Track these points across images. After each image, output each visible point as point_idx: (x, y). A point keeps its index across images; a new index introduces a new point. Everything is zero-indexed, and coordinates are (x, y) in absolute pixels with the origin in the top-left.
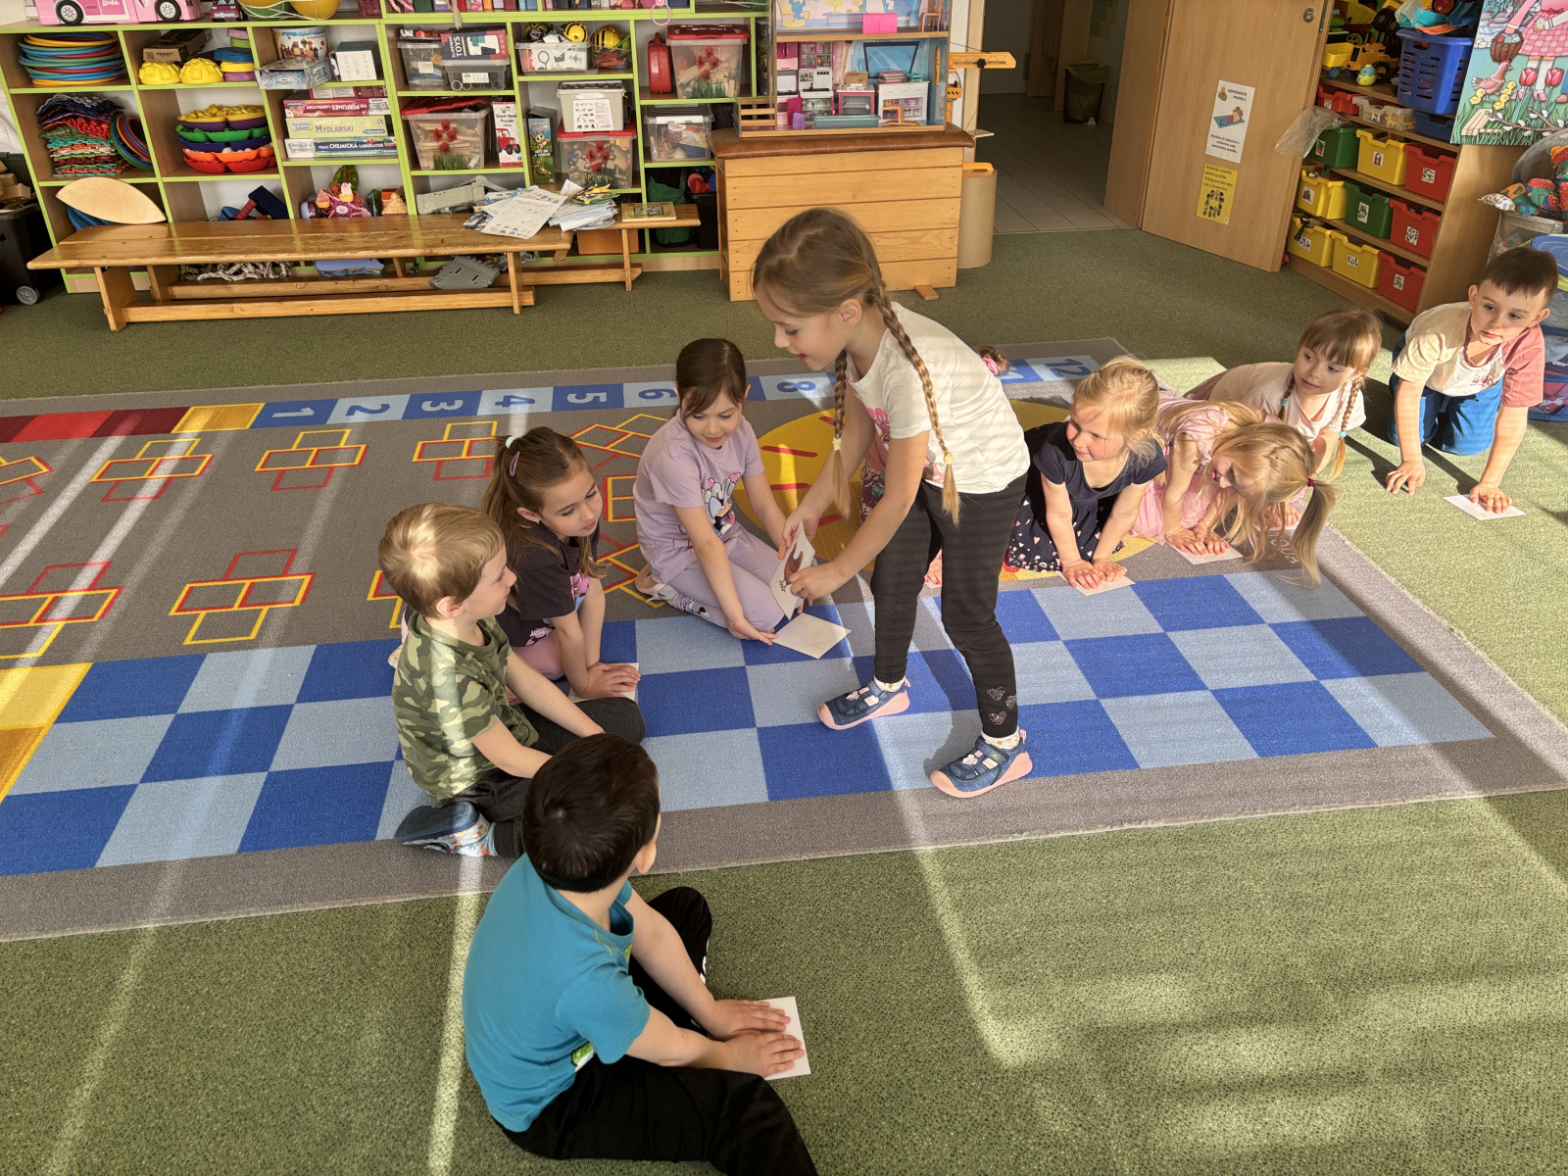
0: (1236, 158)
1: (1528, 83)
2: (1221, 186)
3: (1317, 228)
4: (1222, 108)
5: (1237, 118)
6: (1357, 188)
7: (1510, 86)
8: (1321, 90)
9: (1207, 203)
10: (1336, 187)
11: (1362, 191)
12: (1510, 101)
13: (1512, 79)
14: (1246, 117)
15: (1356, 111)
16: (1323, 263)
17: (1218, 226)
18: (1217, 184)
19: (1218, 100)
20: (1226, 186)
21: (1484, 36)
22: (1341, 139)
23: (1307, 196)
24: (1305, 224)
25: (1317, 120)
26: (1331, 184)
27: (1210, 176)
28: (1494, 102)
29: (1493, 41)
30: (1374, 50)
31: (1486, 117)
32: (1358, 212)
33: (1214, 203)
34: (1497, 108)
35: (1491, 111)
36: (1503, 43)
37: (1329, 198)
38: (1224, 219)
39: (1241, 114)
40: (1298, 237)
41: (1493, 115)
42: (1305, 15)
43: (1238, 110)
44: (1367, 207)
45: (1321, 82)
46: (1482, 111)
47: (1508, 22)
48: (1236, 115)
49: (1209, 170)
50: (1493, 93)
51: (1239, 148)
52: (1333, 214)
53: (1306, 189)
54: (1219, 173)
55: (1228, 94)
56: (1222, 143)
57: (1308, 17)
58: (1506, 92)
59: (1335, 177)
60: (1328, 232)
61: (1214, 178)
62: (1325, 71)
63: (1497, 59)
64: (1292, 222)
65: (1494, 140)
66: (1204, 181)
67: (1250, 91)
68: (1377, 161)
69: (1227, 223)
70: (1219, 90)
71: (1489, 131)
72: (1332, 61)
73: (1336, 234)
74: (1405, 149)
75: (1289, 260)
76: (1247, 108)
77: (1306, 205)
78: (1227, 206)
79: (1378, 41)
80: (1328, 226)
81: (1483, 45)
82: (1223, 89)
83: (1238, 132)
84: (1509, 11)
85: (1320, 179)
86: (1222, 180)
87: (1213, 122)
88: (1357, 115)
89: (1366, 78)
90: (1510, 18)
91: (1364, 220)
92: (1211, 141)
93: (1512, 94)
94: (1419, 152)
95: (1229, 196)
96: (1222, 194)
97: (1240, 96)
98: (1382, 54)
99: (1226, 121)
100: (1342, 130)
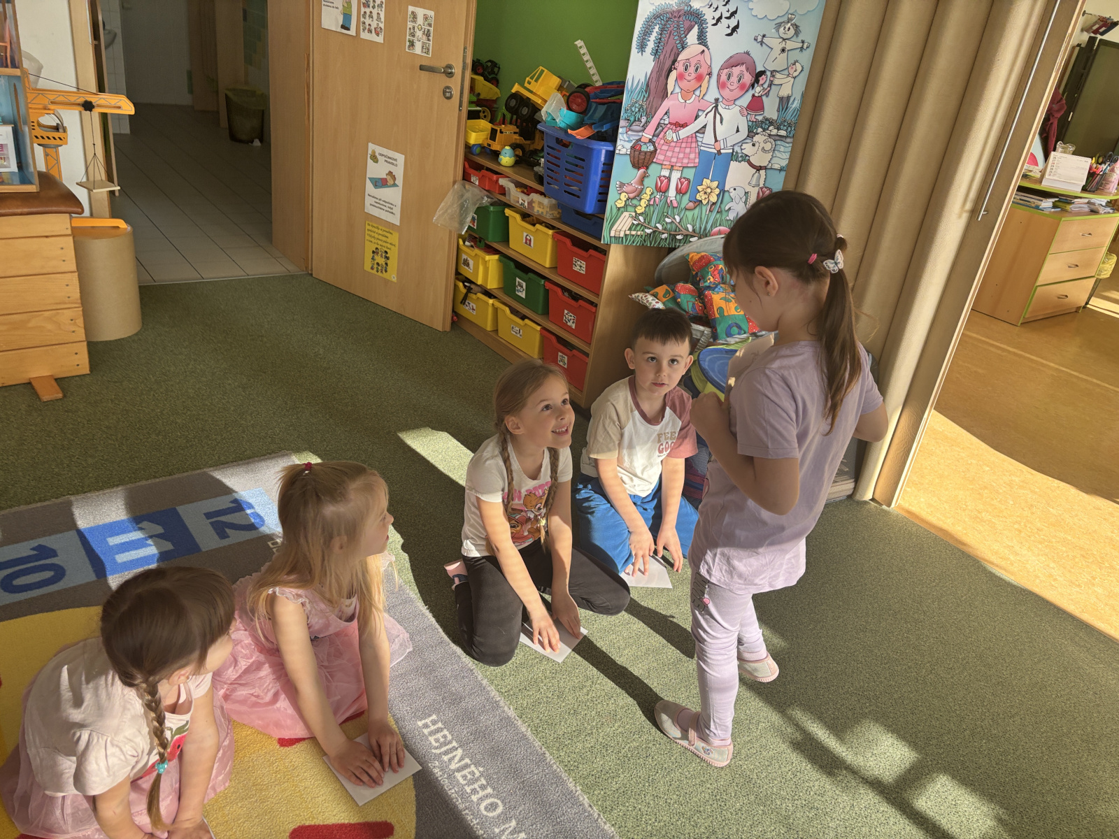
0: (396, 220)
1: (663, 190)
2: (384, 244)
3: (480, 296)
4: (376, 170)
5: (390, 182)
6: (512, 265)
7: (648, 191)
8: (467, 166)
9: (373, 258)
10: (493, 259)
11: (516, 267)
12: (648, 205)
13: (650, 183)
14: (399, 181)
15: (503, 191)
16: (489, 328)
17: (387, 282)
18: (380, 242)
19: (370, 161)
20: (389, 246)
21: (624, 144)
22: (492, 216)
23: (466, 263)
24: (469, 290)
25: (468, 195)
26: (488, 257)
27: (373, 234)
28: (636, 207)
29: (632, 148)
30: (509, 131)
31: (630, 219)
32: (515, 286)
33: (381, 261)
34: (639, 212)
35: (634, 214)
36: (640, 151)
37: (486, 270)
38: (392, 275)
39: (394, 178)
40: (463, 301)
41: (636, 218)
42: (444, 92)
43: (390, 173)
44: (524, 284)
45: (466, 159)
46: (626, 214)
47: (643, 131)
48: (389, 178)
49: (370, 228)
50: (634, 198)
51: (397, 210)
52: (493, 284)
53: (464, 257)
54: (380, 232)
55: (379, 157)
56: (380, 203)
57: (448, 95)
58: (646, 197)
59: (490, 250)
60: (491, 301)
61: (376, 236)
62: (468, 148)
63: (636, 165)
64: (456, 286)
65: (638, 242)
66: (367, 237)
67: (400, 158)
68: (528, 242)
69: (395, 280)
70: (370, 152)
71: (634, 233)
72: (474, 139)
73: (498, 304)
74: (553, 237)
75: (457, 320)
76: (399, 172)
77: (467, 272)
78: (393, 264)
79: (511, 123)
80: (488, 294)
81: (623, 151)
82: (374, 152)
83: (393, 195)
84: (644, 120)
85: (477, 251)
86: (384, 239)
87: (368, 181)
88: (504, 194)
89: (507, 159)
90: (644, 127)
91: (523, 295)
92: (368, 201)
93: (650, 199)
94: (568, 242)
95: (393, 254)
96: (386, 252)
97: (391, 161)
98: (517, 137)
99: (380, 183)
100: (492, 209)
